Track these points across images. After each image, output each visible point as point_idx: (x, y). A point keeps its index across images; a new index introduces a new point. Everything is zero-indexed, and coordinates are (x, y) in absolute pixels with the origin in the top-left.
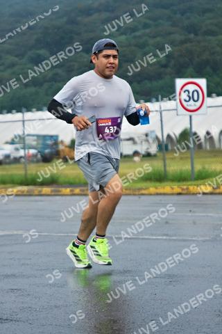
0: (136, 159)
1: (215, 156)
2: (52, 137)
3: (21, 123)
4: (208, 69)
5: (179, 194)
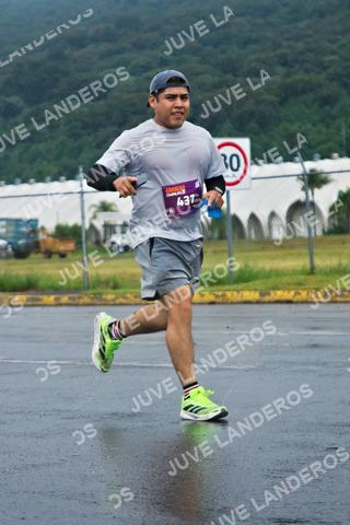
1: (263, 249)
2: (28, 221)
5: (212, 303)
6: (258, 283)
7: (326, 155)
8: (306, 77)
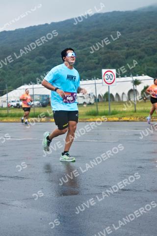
0: (85, 105)
1: (120, 104)
2: (46, 95)
3: (32, 89)
4: (117, 65)
6: (118, 115)
7: (140, 75)
8: (134, 50)
